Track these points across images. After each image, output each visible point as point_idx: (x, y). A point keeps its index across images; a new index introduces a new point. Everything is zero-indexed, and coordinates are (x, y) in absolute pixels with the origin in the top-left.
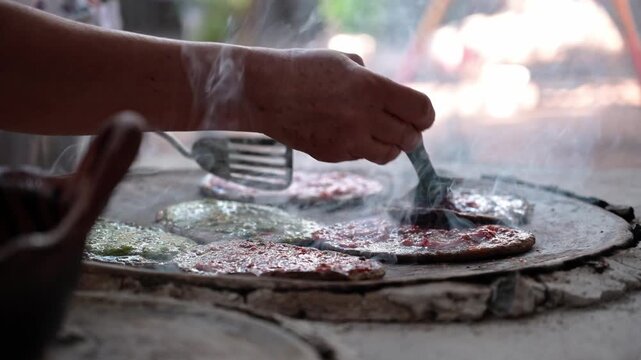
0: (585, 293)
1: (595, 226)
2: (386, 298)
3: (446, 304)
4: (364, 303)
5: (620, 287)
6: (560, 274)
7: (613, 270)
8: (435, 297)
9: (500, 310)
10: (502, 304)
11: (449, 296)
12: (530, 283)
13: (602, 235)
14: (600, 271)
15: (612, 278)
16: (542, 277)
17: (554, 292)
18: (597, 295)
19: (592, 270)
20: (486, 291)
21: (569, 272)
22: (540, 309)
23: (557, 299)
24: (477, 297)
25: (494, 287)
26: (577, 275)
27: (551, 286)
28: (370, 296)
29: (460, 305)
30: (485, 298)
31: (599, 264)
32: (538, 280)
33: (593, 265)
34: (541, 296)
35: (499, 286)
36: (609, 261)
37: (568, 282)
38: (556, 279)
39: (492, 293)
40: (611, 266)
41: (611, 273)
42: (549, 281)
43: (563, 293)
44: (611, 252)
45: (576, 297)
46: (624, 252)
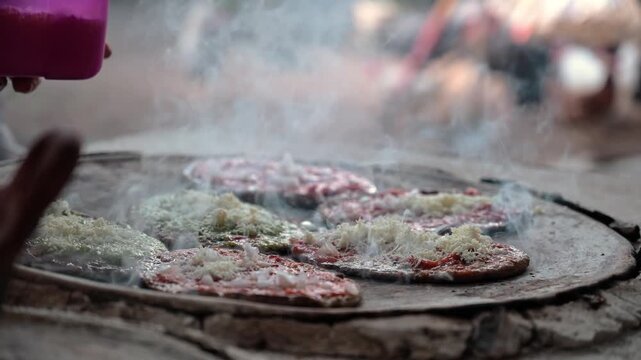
0: (576, 334)
1: (596, 246)
2: (356, 330)
3: (421, 341)
4: (332, 335)
5: (616, 327)
6: (550, 310)
7: (610, 305)
8: (410, 333)
9: (482, 350)
10: (483, 344)
11: (426, 332)
12: (515, 319)
13: (603, 259)
14: (595, 307)
15: (608, 316)
16: (531, 313)
17: (543, 331)
18: (589, 336)
19: (587, 305)
20: (466, 328)
21: (561, 308)
22: (525, 350)
23: (544, 339)
24: (456, 334)
25: (476, 323)
26: (570, 311)
27: (540, 324)
28: (338, 327)
29: (437, 342)
30: (465, 336)
31: (594, 298)
32: (526, 317)
33: (587, 300)
34: (527, 335)
35: (483, 322)
36: (606, 295)
37: (559, 319)
38: (545, 316)
39: (473, 331)
40: (608, 302)
41: (607, 309)
42: (538, 318)
43: (552, 334)
44: (608, 283)
45: (566, 339)
46: (623, 284)
